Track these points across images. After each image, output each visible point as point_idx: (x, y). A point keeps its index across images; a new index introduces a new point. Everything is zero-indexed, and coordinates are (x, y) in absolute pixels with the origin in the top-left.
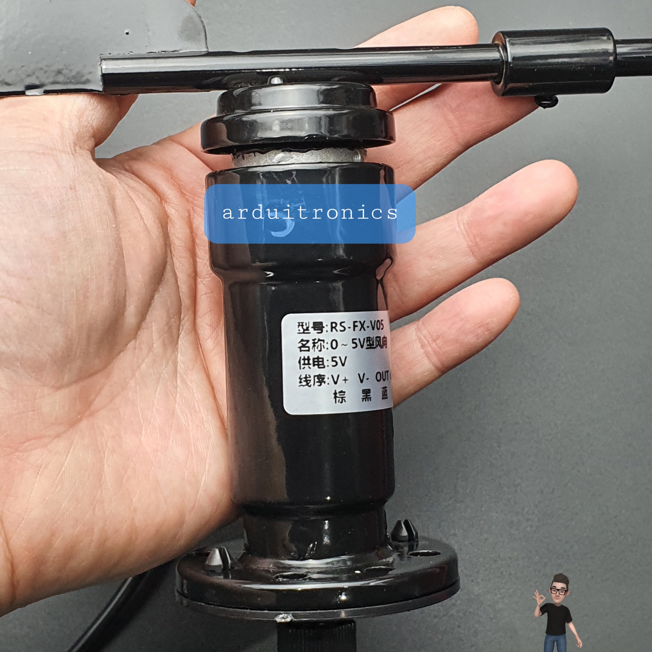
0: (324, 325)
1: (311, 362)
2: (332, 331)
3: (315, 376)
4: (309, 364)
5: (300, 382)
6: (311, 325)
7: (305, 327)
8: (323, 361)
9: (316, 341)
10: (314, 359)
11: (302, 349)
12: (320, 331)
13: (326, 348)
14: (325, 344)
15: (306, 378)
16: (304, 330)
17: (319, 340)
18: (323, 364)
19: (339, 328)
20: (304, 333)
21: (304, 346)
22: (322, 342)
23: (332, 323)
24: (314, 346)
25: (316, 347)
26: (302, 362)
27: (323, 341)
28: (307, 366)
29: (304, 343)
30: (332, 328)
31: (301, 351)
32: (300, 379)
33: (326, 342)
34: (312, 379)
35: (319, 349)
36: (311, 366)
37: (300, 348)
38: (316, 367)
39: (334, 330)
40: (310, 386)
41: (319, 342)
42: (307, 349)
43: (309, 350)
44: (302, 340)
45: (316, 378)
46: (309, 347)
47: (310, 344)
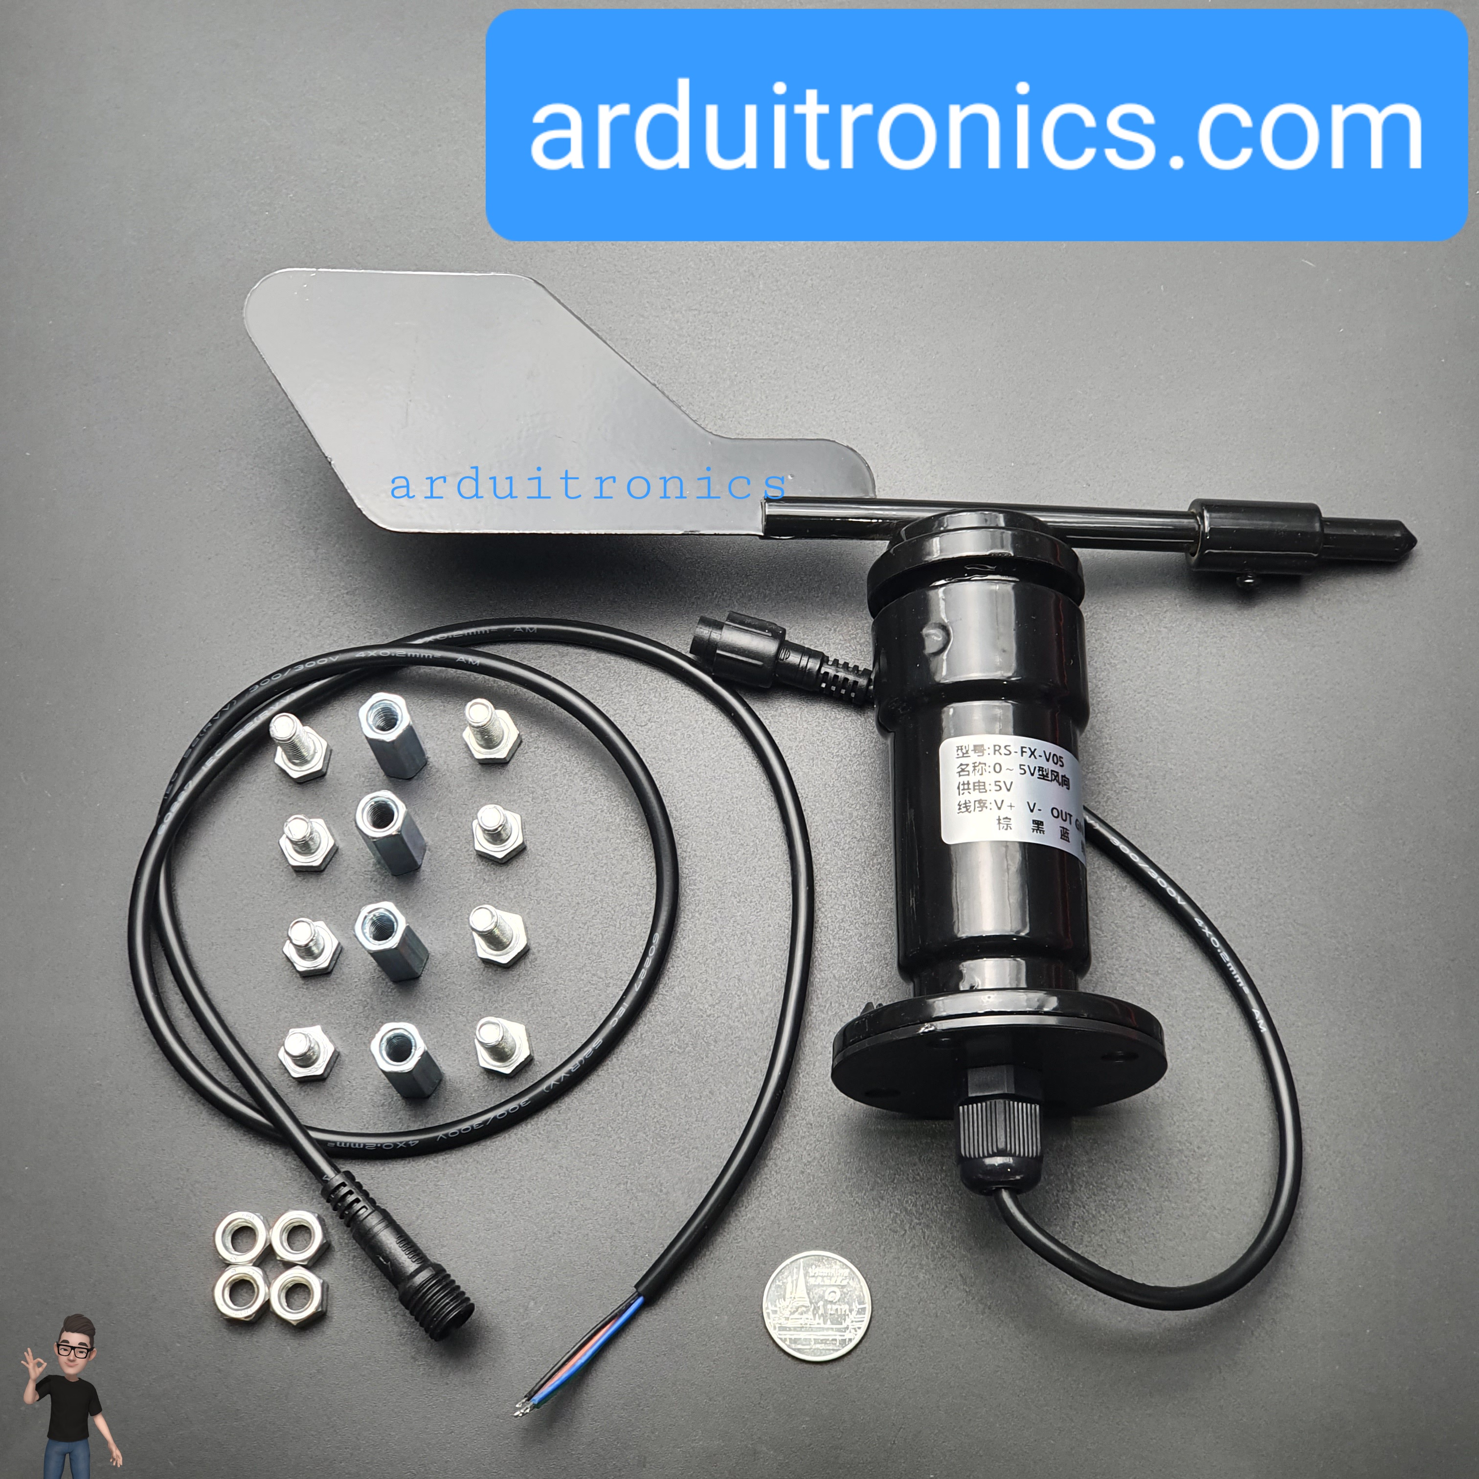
0: (986, 747)
1: (971, 786)
2: (995, 754)
3: (975, 801)
4: (969, 789)
5: (960, 809)
6: (972, 748)
7: (964, 751)
8: (984, 785)
9: (976, 765)
10: (974, 783)
11: (961, 774)
12: (981, 754)
13: (988, 771)
14: (987, 768)
15: (966, 803)
16: (963, 754)
17: (980, 763)
18: (984, 789)
19: (1003, 751)
20: (963, 757)
21: (963, 770)
22: (983, 766)
23: (995, 746)
24: (974, 770)
25: (976, 771)
26: (961, 787)
27: (985, 764)
28: (966, 792)
29: (963, 767)
30: (995, 751)
31: (960, 776)
32: (959, 805)
33: (987, 765)
34: (972, 804)
35: (980, 772)
36: (971, 791)
37: (959, 772)
38: (977, 791)
39: (997, 752)
40: (970, 812)
41: (980, 766)
42: (967, 773)
43: (968, 775)
44: (961, 765)
45: (977, 803)
46: (968, 771)
47: (970, 768)
